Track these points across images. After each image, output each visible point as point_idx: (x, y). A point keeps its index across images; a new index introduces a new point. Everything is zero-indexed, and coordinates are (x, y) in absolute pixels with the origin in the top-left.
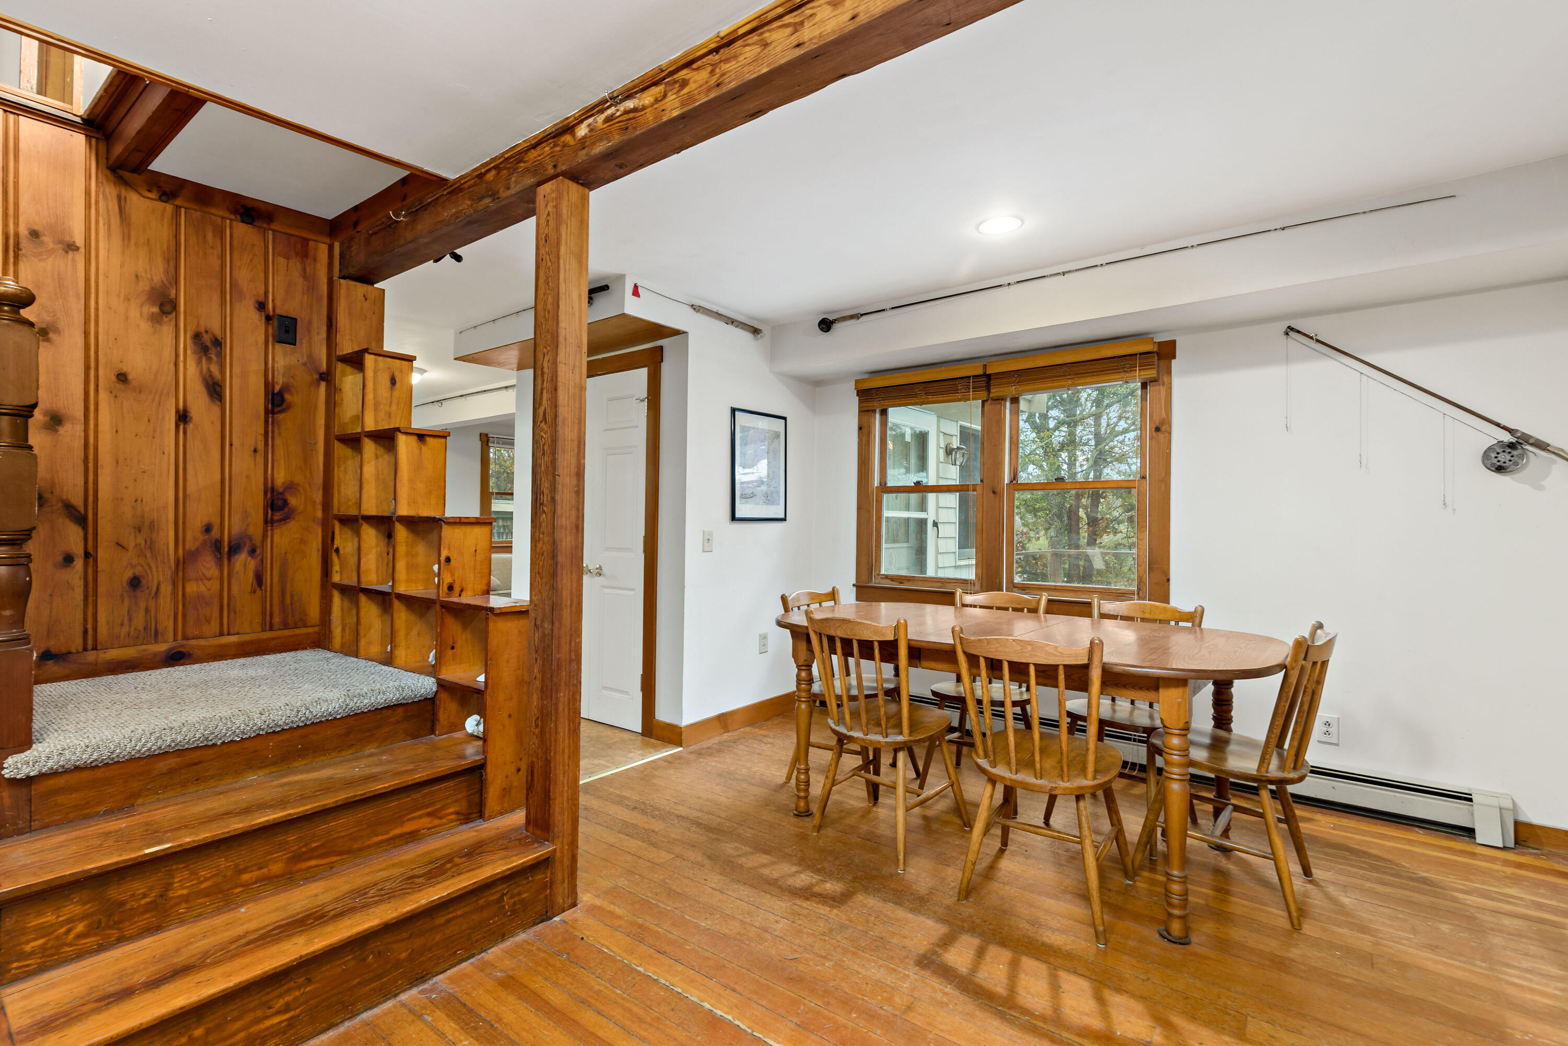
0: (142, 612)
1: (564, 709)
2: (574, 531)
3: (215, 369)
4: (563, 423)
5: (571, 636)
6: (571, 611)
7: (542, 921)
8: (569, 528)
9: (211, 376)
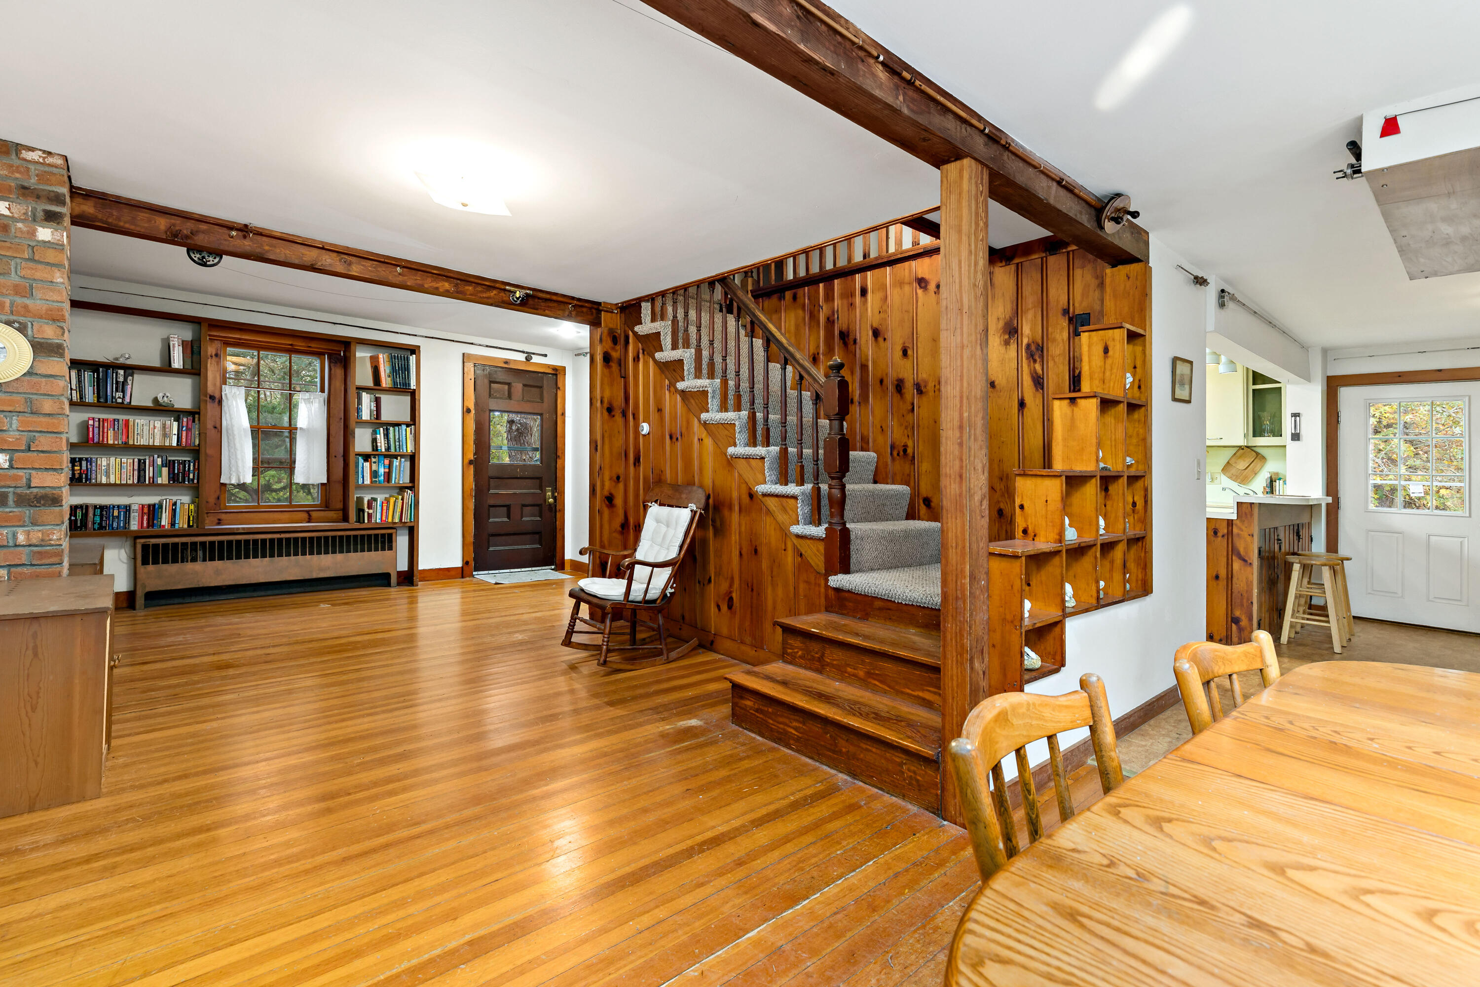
0: (1004, 532)
1: (951, 640)
2: (958, 479)
3: (1038, 367)
4: (946, 382)
5: (957, 576)
6: (956, 553)
7: (933, 813)
8: (953, 477)
9: (1036, 373)
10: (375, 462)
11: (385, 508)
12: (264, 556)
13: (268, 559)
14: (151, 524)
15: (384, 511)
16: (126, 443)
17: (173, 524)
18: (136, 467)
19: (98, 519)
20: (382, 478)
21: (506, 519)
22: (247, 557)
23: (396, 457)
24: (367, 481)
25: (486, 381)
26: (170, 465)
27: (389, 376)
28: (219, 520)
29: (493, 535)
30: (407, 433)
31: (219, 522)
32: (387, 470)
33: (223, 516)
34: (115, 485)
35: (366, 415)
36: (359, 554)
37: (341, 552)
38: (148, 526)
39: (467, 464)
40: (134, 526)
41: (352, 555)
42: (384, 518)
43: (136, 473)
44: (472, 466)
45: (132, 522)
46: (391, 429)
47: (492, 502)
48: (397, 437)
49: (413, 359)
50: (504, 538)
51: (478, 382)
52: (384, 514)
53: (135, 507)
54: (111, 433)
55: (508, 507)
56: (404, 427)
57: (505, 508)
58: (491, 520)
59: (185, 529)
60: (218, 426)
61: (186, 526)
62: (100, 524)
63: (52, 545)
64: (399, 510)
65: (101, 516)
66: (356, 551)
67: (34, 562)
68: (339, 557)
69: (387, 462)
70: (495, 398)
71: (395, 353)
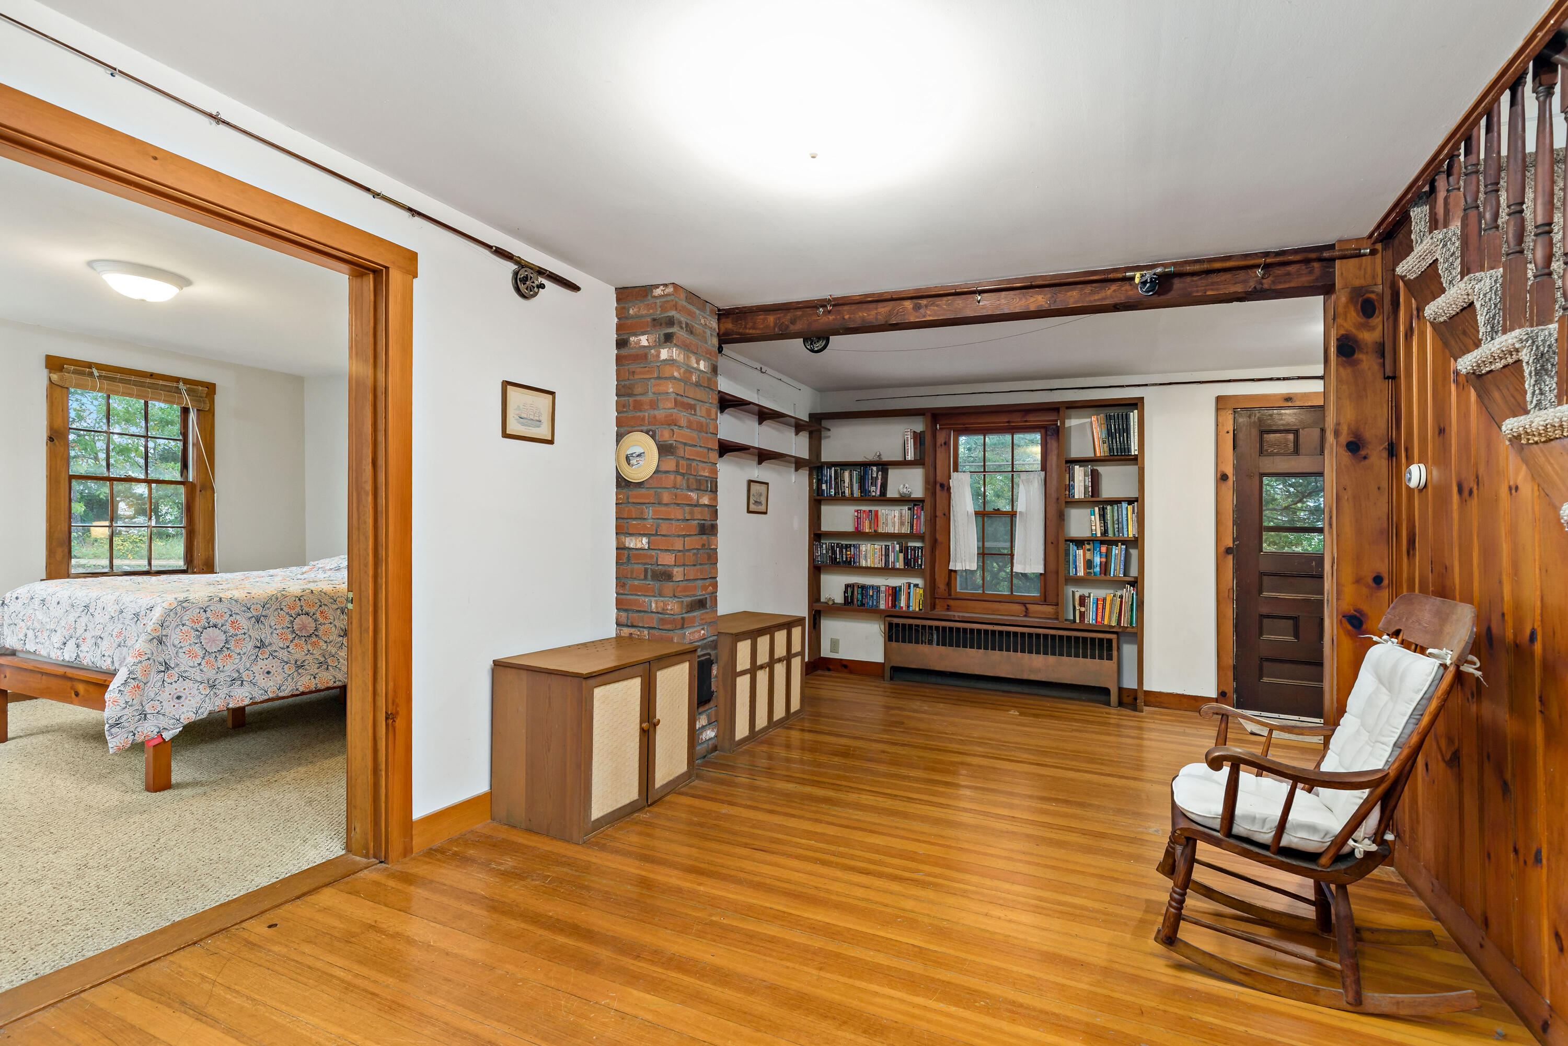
10: (1089, 550)
11: (1100, 606)
12: (979, 648)
13: (982, 651)
14: (894, 605)
15: (1100, 611)
16: (875, 531)
17: (908, 607)
18: (883, 553)
19: (860, 597)
20: (1098, 569)
21: (1291, 639)
22: (965, 646)
23: (1115, 543)
24: (1081, 573)
25: (1255, 433)
26: (904, 550)
27: (1104, 442)
28: (948, 606)
29: (1267, 660)
30: (1128, 511)
31: (949, 608)
32: (1104, 560)
33: (951, 603)
34: (870, 568)
35: (1079, 493)
36: (1073, 659)
37: (1053, 654)
38: (892, 607)
39: (1223, 553)
40: (882, 606)
41: (1065, 659)
42: (1099, 619)
43: (883, 558)
44: (1231, 557)
45: (881, 602)
46: (1109, 507)
47: (1264, 610)
48: (1116, 518)
49: (1134, 416)
50: (1287, 666)
51: (1241, 436)
52: (1100, 614)
53: (883, 589)
54: (867, 523)
55: (1295, 619)
56: (1124, 505)
57: (1291, 622)
58: (1265, 637)
59: (917, 612)
60: (947, 513)
61: (917, 609)
62: (862, 601)
63: (668, 614)
64: (1117, 610)
65: (862, 594)
66: (1069, 655)
67: (661, 627)
68: (1051, 659)
69: (1104, 549)
70: (1272, 454)
71: (1113, 412)
